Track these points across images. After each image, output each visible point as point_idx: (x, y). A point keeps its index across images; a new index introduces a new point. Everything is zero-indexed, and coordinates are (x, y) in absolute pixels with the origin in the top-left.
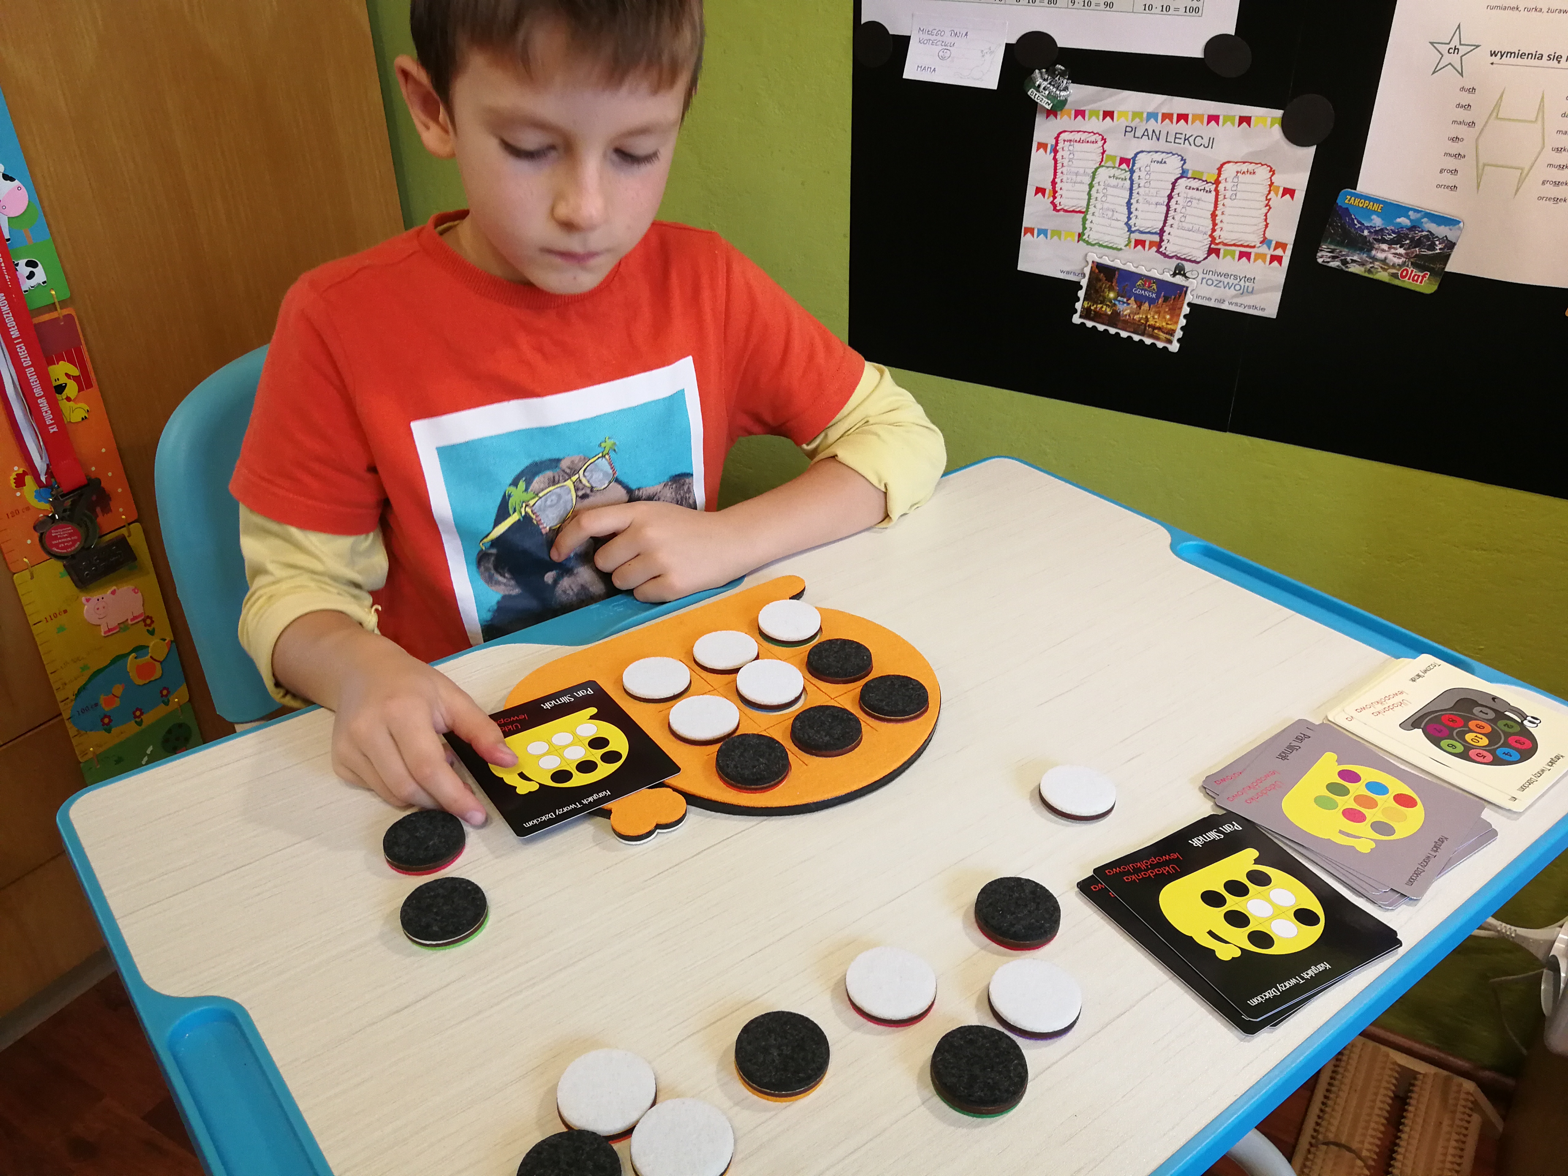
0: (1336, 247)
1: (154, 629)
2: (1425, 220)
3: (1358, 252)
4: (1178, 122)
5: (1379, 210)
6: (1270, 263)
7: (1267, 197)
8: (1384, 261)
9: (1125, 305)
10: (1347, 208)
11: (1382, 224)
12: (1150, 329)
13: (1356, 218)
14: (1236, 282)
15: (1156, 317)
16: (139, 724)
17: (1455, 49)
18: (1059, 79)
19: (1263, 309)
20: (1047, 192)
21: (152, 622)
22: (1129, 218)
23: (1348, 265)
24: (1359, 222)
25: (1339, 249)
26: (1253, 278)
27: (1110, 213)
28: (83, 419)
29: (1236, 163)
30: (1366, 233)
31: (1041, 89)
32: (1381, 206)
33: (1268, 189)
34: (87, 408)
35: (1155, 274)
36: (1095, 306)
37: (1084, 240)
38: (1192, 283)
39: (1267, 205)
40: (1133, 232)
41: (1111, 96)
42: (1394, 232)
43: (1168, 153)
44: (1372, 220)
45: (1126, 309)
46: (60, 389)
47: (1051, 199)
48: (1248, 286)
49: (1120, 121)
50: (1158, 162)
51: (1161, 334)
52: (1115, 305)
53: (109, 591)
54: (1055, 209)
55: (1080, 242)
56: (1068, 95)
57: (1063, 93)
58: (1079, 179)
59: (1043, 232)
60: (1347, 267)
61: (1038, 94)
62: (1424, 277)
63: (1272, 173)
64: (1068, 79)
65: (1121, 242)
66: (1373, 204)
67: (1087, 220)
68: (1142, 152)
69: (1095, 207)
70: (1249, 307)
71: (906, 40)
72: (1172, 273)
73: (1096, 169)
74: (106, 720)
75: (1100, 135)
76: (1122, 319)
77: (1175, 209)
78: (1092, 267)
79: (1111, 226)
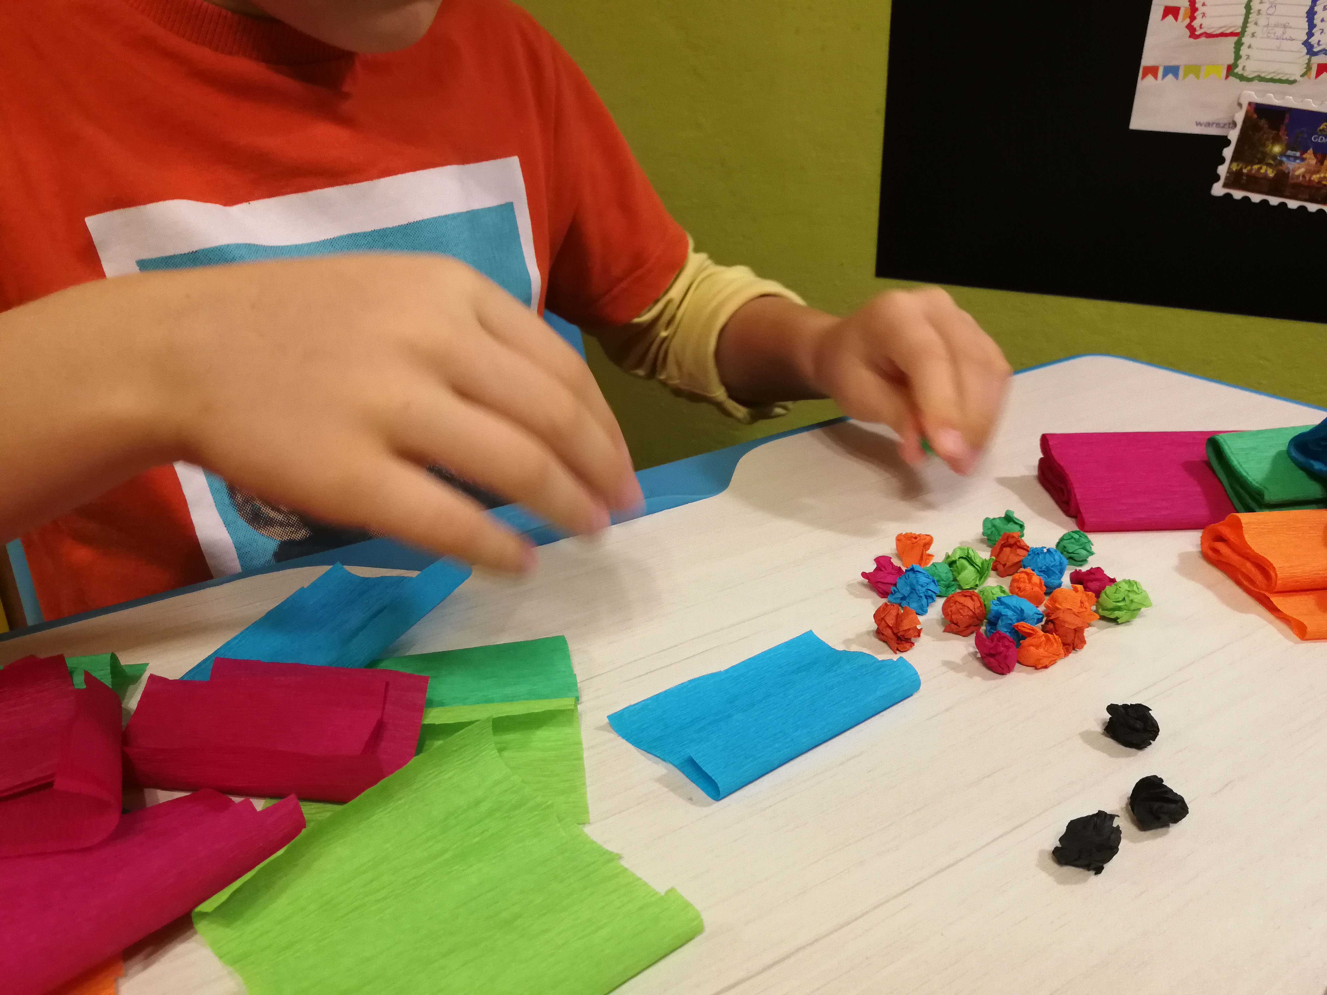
9: (1298, 161)
20: (1181, 12)
22: (1310, 34)
27: (1279, 31)
36: (1249, 168)
37: (1236, 75)
40: (1316, 54)
45: (1300, 167)
47: (1188, 21)
52: (1281, 163)
54: (1193, 34)
55: (1231, 78)
59: (1173, 70)
65: (1295, 71)
67: (1243, 44)
69: (1256, 24)
76: (1291, 181)
78: (1247, 112)
79: (1278, 49)
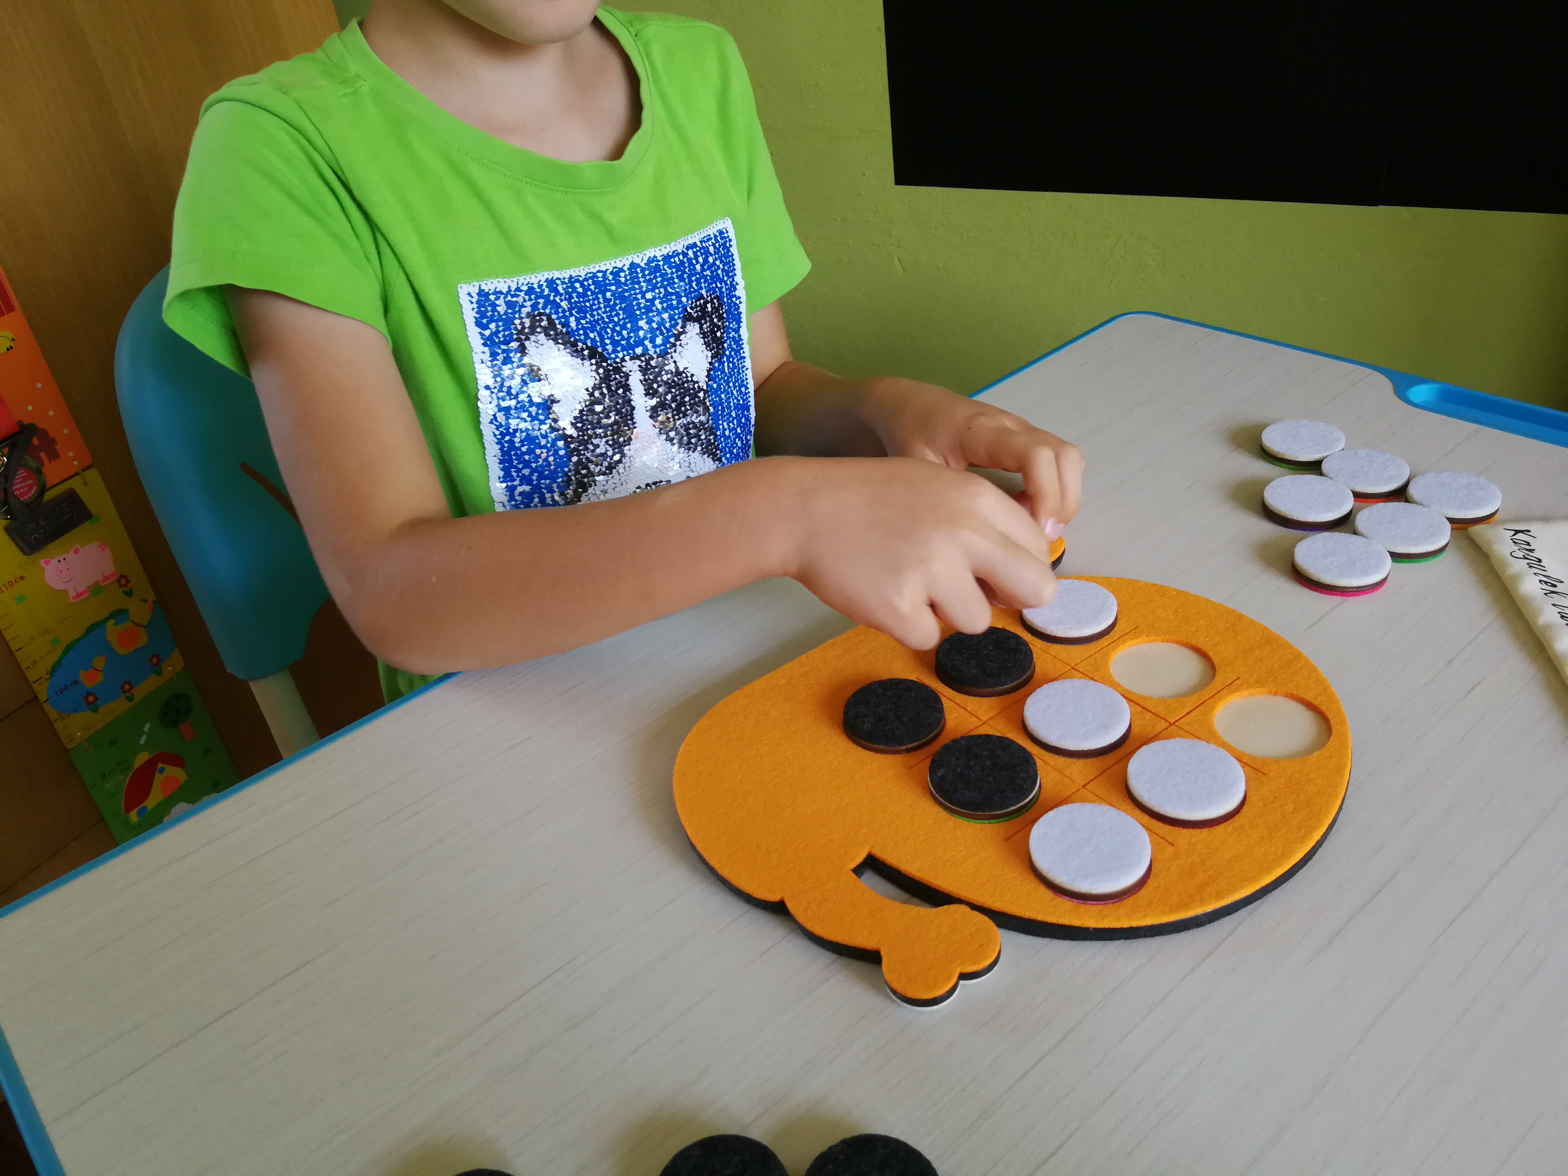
1: (131, 589)
16: (130, 699)
21: (128, 582)
28: (8, 349)
34: (10, 335)
53: (71, 552)
74: (91, 699)
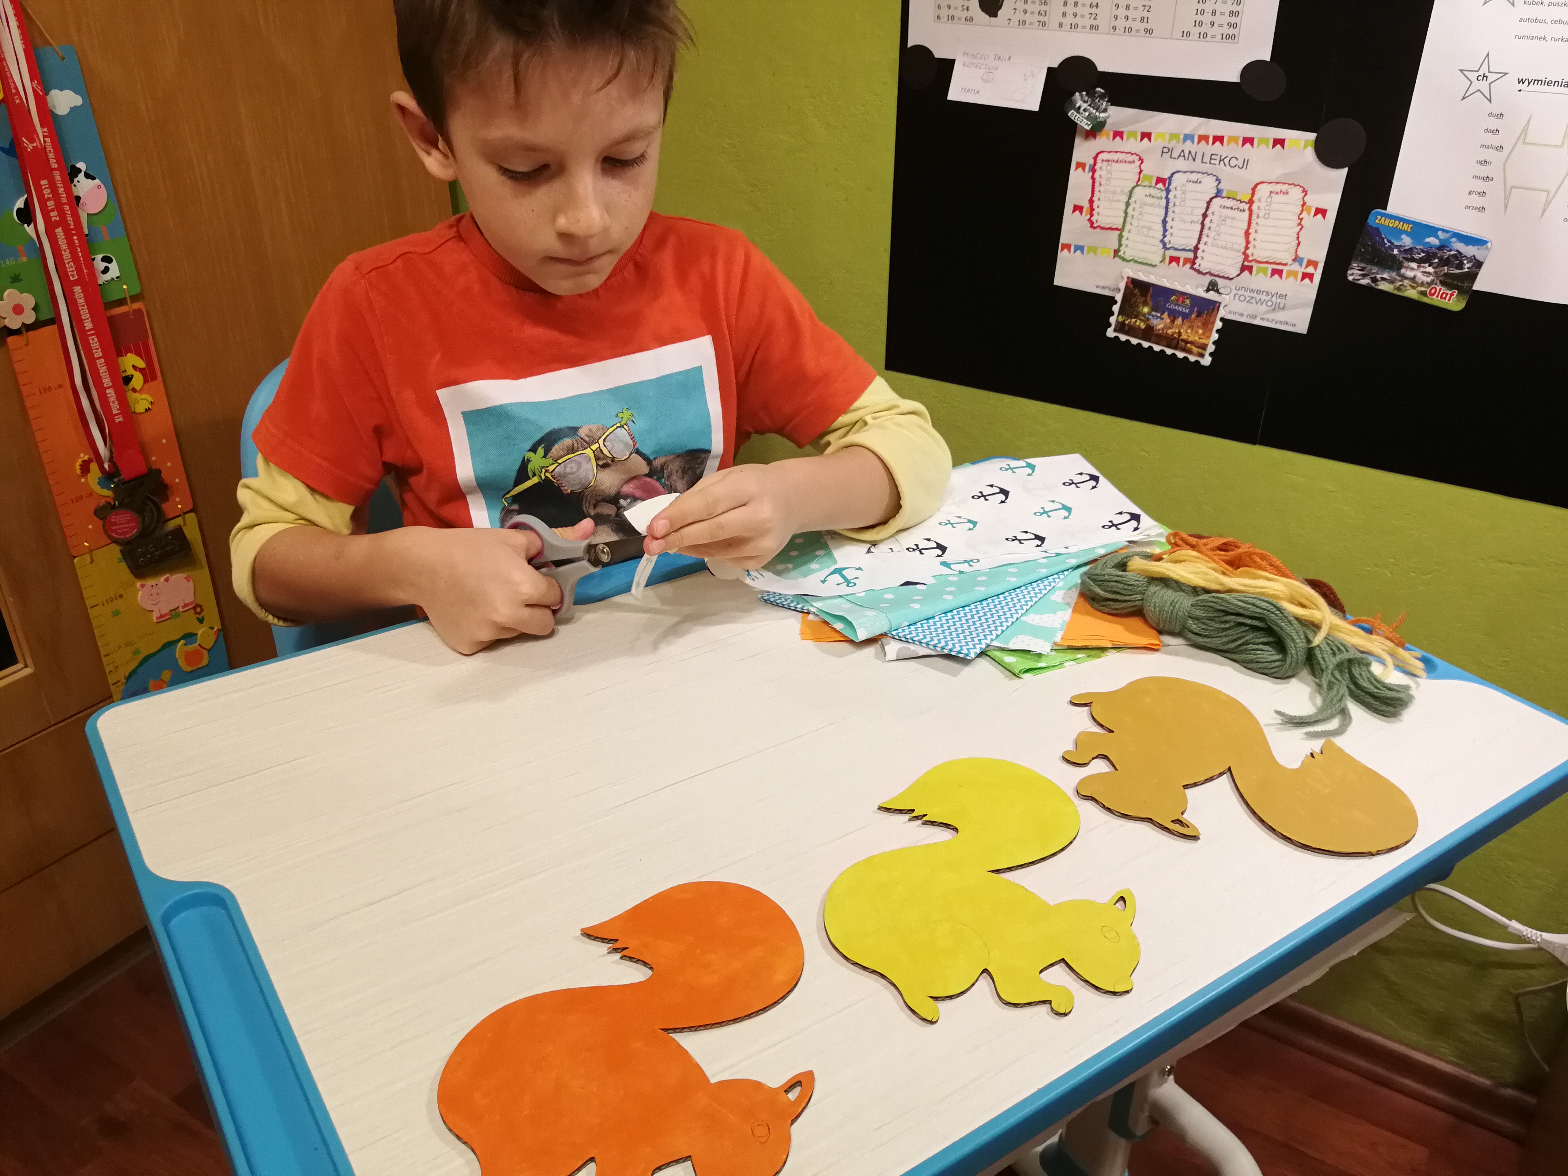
0: (1366, 266)
1: (203, 617)
2: (1454, 240)
3: (1388, 270)
4: (1213, 143)
5: (1409, 230)
6: (1302, 279)
7: (1299, 216)
8: (1413, 279)
9: (1159, 319)
10: (1378, 228)
11: (1412, 243)
12: (1183, 344)
13: (1386, 238)
14: (1268, 298)
15: (1189, 331)
17: (1484, 76)
18: (1099, 101)
19: (1294, 325)
20: (1085, 210)
21: (202, 610)
22: (1164, 236)
23: (1378, 283)
24: (1389, 241)
25: (1369, 267)
26: (1284, 294)
27: (1145, 231)
28: (146, 409)
29: (1270, 183)
30: (1396, 252)
31: (1081, 110)
32: (1411, 226)
33: (1301, 209)
34: (150, 399)
35: (1189, 289)
36: (1129, 320)
37: (1120, 257)
38: (1224, 298)
39: (1299, 224)
40: (1168, 249)
41: (1149, 118)
42: (1423, 251)
43: (1203, 173)
44: (1402, 239)
45: (1160, 323)
46: (128, 380)
47: (1088, 216)
48: (1279, 303)
49: (1157, 142)
50: (1193, 182)
51: (1193, 347)
52: (1148, 319)
53: (163, 579)
54: (1092, 226)
55: (1116, 258)
56: (1108, 117)
57: (1102, 115)
58: (1116, 197)
59: (1080, 248)
60: (1377, 285)
61: (1078, 115)
62: (1452, 295)
63: (1304, 193)
64: (1108, 101)
65: (1156, 259)
66: (1403, 225)
67: (1123, 237)
68: (1178, 172)
69: (1131, 224)
70: (1281, 323)
71: (952, 62)
72: (1206, 289)
73: (1133, 188)
75: (1137, 155)
76: (1155, 333)
77: (1210, 227)
78: (1127, 283)
79: (1145, 243)
